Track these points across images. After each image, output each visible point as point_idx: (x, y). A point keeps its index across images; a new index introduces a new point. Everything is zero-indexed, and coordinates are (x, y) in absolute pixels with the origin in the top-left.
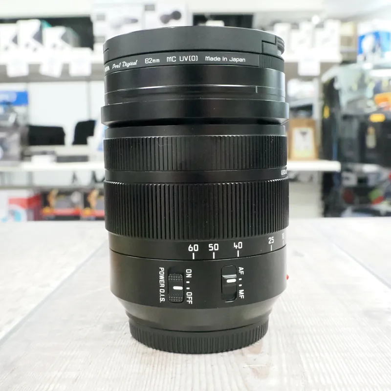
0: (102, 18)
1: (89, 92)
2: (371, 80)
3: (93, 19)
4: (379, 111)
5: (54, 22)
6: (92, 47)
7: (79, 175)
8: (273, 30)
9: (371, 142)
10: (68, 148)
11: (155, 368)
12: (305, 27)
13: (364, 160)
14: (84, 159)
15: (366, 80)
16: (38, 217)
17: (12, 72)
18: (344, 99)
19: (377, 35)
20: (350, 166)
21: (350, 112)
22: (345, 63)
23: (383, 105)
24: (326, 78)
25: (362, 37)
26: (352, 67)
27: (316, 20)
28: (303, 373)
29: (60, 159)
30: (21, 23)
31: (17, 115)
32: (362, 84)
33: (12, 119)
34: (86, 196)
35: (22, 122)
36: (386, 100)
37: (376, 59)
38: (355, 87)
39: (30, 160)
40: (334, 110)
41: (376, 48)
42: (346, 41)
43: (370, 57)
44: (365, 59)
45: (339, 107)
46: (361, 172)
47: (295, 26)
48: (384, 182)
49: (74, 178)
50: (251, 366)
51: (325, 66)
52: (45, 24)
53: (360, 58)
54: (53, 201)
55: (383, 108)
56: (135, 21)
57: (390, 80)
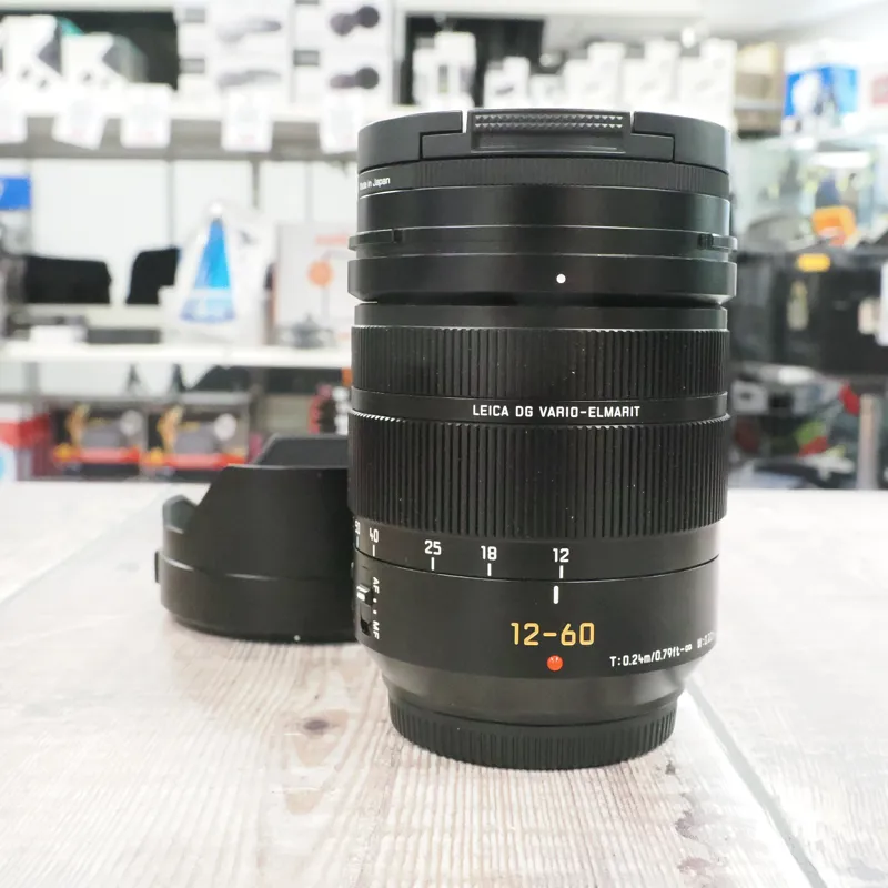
0: (199, 16)
1: (171, 183)
2: (811, 175)
4: (820, 246)
7: (142, 373)
9: (797, 315)
10: (117, 312)
13: (783, 358)
14: (150, 336)
15: (801, 176)
16: (43, 467)
19: (826, 74)
21: (754, 247)
23: (829, 233)
25: (794, 78)
26: (770, 144)
29: (96, 337)
31: (4, 232)
32: (790, 184)
34: (153, 421)
35: (14, 248)
36: (836, 222)
37: (822, 128)
38: (774, 191)
39: (26, 337)
41: (825, 105)
43: (809, 123)
44: (798, 127)
46: (776, 384)
47: (636, 49)
48: (826, 406)
49: (133, 377)
52: (68, 27)
53: (787, 125)
54: (78, 431)
55: (829, 240)
56: (274, 27)
57: (852, 176)
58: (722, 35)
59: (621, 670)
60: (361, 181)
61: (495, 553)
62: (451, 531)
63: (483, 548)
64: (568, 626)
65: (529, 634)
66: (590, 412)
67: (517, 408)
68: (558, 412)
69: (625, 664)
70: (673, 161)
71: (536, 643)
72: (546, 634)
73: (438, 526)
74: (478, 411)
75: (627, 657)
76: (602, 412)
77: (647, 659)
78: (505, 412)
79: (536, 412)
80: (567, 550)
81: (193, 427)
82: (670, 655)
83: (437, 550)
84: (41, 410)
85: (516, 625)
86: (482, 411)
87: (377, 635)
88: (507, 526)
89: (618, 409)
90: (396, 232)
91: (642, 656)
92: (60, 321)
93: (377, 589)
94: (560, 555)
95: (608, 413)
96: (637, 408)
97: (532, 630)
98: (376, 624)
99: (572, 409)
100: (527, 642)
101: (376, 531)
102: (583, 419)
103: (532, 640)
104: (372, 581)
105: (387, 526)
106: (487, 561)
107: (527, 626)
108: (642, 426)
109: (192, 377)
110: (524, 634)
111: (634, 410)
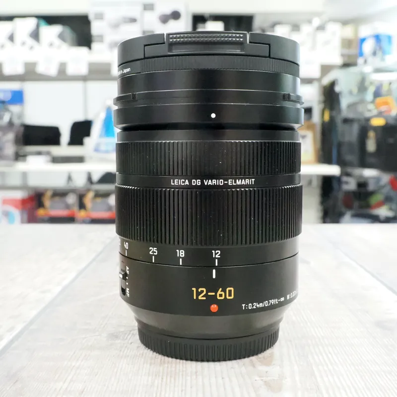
0: (100, 17)
1: (85, 91)
2: (371, 83)
3: (91, 17)
4: (380, 114)
5: (51, 20)
6: (89, 47)
7: (74, 177)
8: (273, 31)
9: (371, 146)
10: (64, 149)
11: (164, 380)
12: (306, 29)
13: (364, 165)
14: (80, 160)
15: (367, 84)
16: (32, 219)
17: (7, 71)
18: (344, 102)
19: (377, 38)
20: (349, 170)
21: (351, 115)
22: (346, 65)
23: (383, 108)
24: (326, 81)
25: (363, 40)
26: (352, 70)
27: (316, 22)
28: (317, 386)
29: (56, 160)
30: (17, 21)
31: (12, 114)
32: (362, 87)
33: (6, 118)
34: (81, 198)
35: (17, 121)
36: (386, 103)
37: (376, 62)
38: (355, 90)
39: (24, 160)
40: (334, 113)
41: (377, 52)
42: (347, 43)
43: (370, 59)
44: (366, 62)
45: (339, 110)
46: (361, 177)
47: (296, 27)
48: (383, 187)
49: (70, 178)
50: (263, 378)
51: (326, 69)
52: (43, 23)
53: (360, 61)
54: (47, 202)
55: (383, 112)
56: (133, 20)
57: (390, 84)
58: (335, 20)
59: (248, 311)
60: (119, 70)
61: (183, 253)
62: (161, 242)
63: (178, 251)
64: (221, 289)
65: (201, 294)
66: (229, 182)
67: (193, 180)
68: (213, 182)
69: (250, 308)
70: (269, 57)
71: (205, 298)
72: (209, 294)
73: (155, 240)
74: (174, 182)
75: (251, 304)
76: (235, 182)
77: (261, 305)
78: (187, 183)
79: (202, 183)
80: (219, 251)
81: (99, 200)
82: (273, 303)
83: (155, 252)
84: (32, 193)
85: (194, 289)
86: (176, 182)
87: (128, 295)
88: (189, 240)
89: (243, 180)
90: (133, 94)
91: (259, 304)
92: (39, 153)
93: (128, 272)
94: (216, 254)
95: (239, 182)
96: (253, 180)
97: (202, 292)
98: (128, 289)
99: (220, 180)
100: (200, 298)
101: (127, 243)
102: (226, 186)
103: (202, 297)
104: (126, 268)
105: (131, 240)
106: (180, 257)
107: (200, 290)
108: (255, 189)
109: (96, 177)
110: (198, 294)
111: (252, 181)
